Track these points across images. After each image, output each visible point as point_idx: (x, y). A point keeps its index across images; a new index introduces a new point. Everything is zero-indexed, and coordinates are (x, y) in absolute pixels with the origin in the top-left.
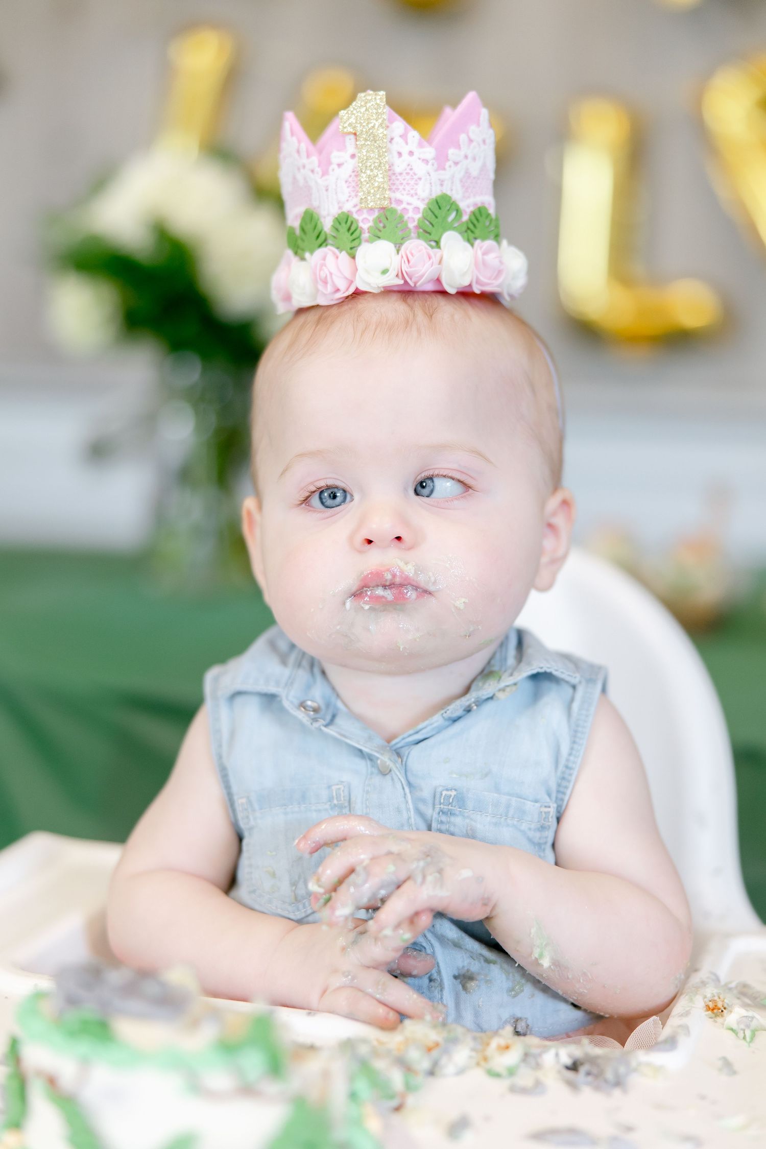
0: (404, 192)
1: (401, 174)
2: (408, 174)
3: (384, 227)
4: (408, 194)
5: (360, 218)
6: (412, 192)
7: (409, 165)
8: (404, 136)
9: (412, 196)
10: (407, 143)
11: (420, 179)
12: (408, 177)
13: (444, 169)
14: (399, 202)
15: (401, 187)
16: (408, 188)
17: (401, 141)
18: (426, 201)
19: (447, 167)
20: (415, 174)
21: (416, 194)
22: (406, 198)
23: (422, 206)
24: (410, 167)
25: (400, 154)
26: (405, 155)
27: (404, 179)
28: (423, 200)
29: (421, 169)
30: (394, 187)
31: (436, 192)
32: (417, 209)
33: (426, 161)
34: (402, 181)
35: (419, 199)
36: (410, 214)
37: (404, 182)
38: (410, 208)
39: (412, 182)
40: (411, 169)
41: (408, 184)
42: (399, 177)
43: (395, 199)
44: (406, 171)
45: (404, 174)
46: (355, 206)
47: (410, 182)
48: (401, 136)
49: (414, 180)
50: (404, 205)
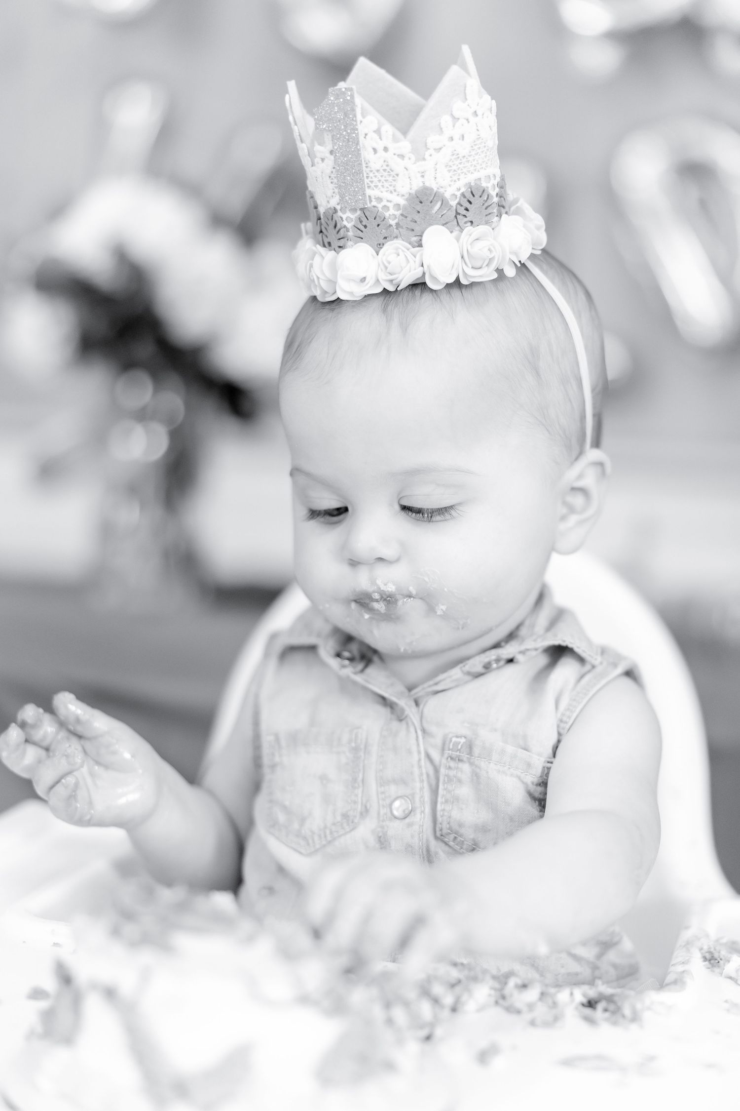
0: (382, 189)
1: (378, 171)
2: (385, 170)
3: (365, 227)
4: (387, 191)
5: (344, 217)
6: (391, 188)
7: (385, 161)
8: (378, 133)
9: (391, 192)
10: (381, 138)
11: (397, 175)
12: (386, 174)
13: (423, 159)
14: (379, 200)
15: (380, 185)
16: (386, 184)
17: (376, 136)
18: (407, 196)
19: (427, 156)
20: (392, 170)
21: (395, 191)
22: (386, 195)
23: (402, 202)
24: (386, 163)
25: (375, 150)
26: (381, 152)
27: (382, 176)
28: (403, 196)
29: (398, 165)
30: (372, 185)
31: (417, 184)
32: (397, 206)
33: (402, 156)
34: (380, 178)
35: (398, 195)
36: (392, 211)
37: (383, 179)
38: (390, 205)
39: (390, 179)
40: (387, 166)
41: (386, 181)
42: (376, 174)
43: (375, 196)
44: (383, 168)
45: (381, 170)
47: (387, 178)
48: (375, 132)
49: (392, 176)
50: (384, 203)
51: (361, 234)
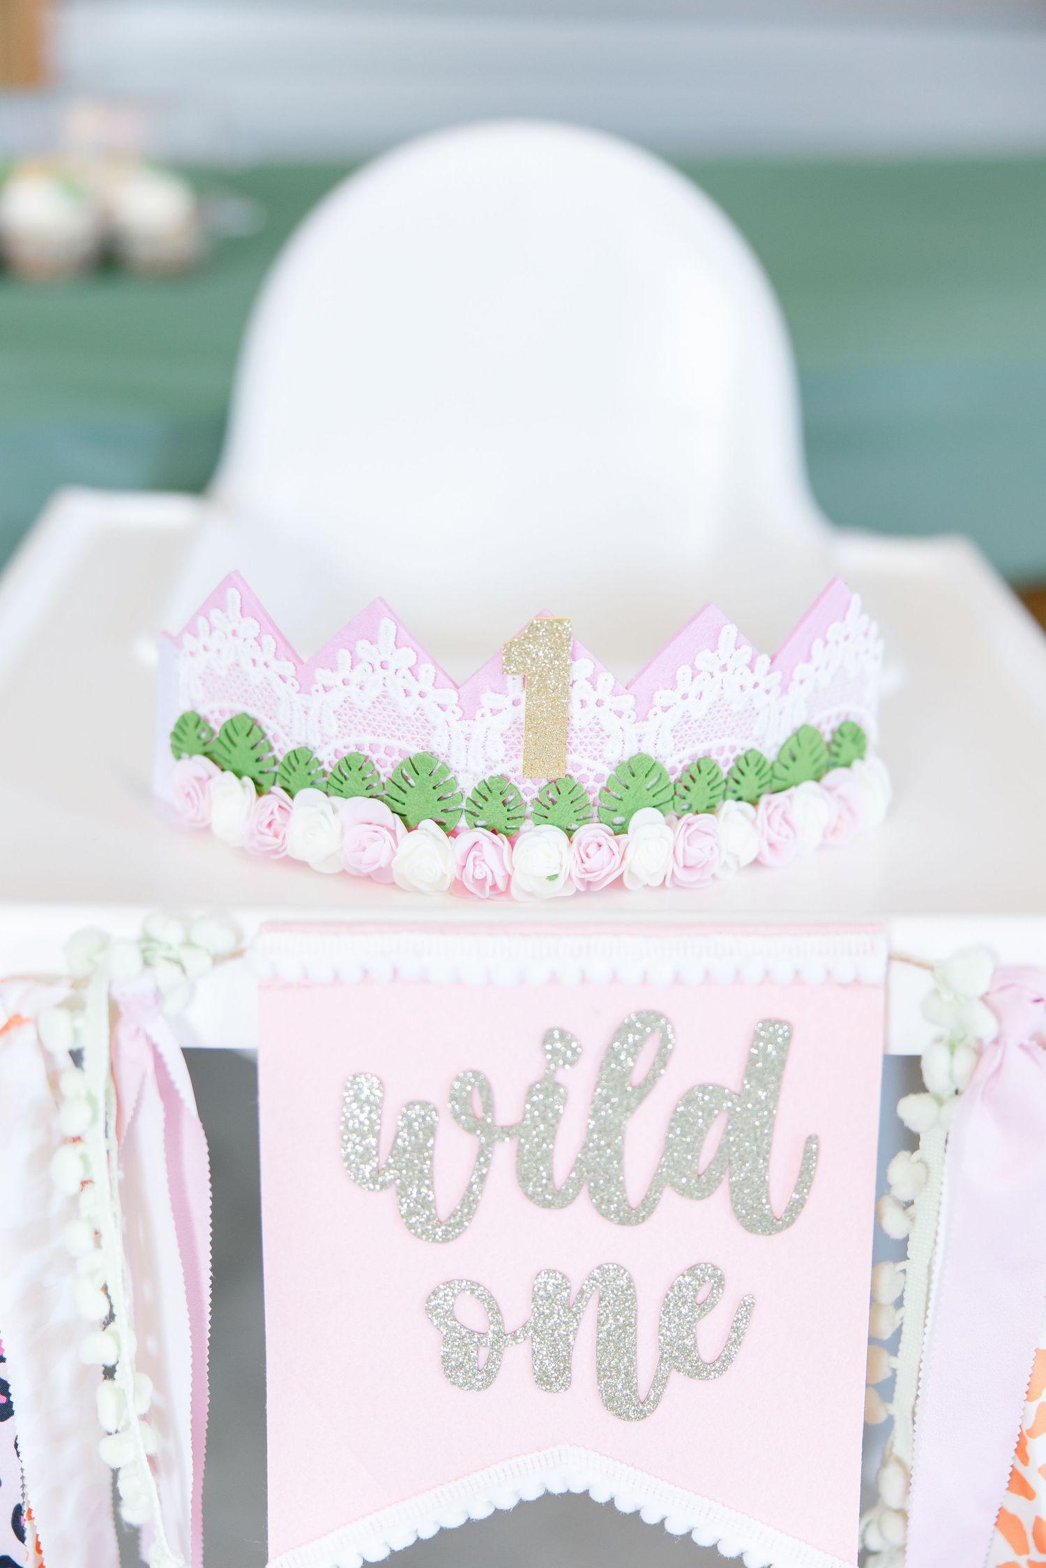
0: (584, 754)
1: (582, 729)
2: (591, 730)
3: (553, 802)
4: (589, 757)
5: (521, 787)
6: (596, 753)
7: (594, 718)
8: (592, 681)
9: (595, 759)
10: (594, 688)
11: (608, 737)
12: (592, 734)
13: (646, 719)
14: (577, 767)
15: (581, 748)
16: (590, 748)
17: (588, 685)
18: (615, 765)
19: (650, 715)
20: (602, 730)
21: (601, 756)
22: (587, 762)
23: (607, 772)
24: (596, 720)
25: (583, 704)
26: (591, 704)
27: (586, 737)
28: (610, 763)
29: (611, 724)
30: (571, 748)
31: (630, 751)
32: (600, 775)
33: (619, 714)
34: (583, 740)
35: (604, 762)
36: (591, 783)
37: (586, 741)
38: (591, 775)
39: (597, 741)
40: (597, 724)
42: (580, 734)
43: (572, 764)
44: (590, 726)
45: (587, 730)
46: (514, 770)
47: (594, 740)
48: (587, 679)
49: (599, 738)
50: (583, 771)
51: (545, 812)
